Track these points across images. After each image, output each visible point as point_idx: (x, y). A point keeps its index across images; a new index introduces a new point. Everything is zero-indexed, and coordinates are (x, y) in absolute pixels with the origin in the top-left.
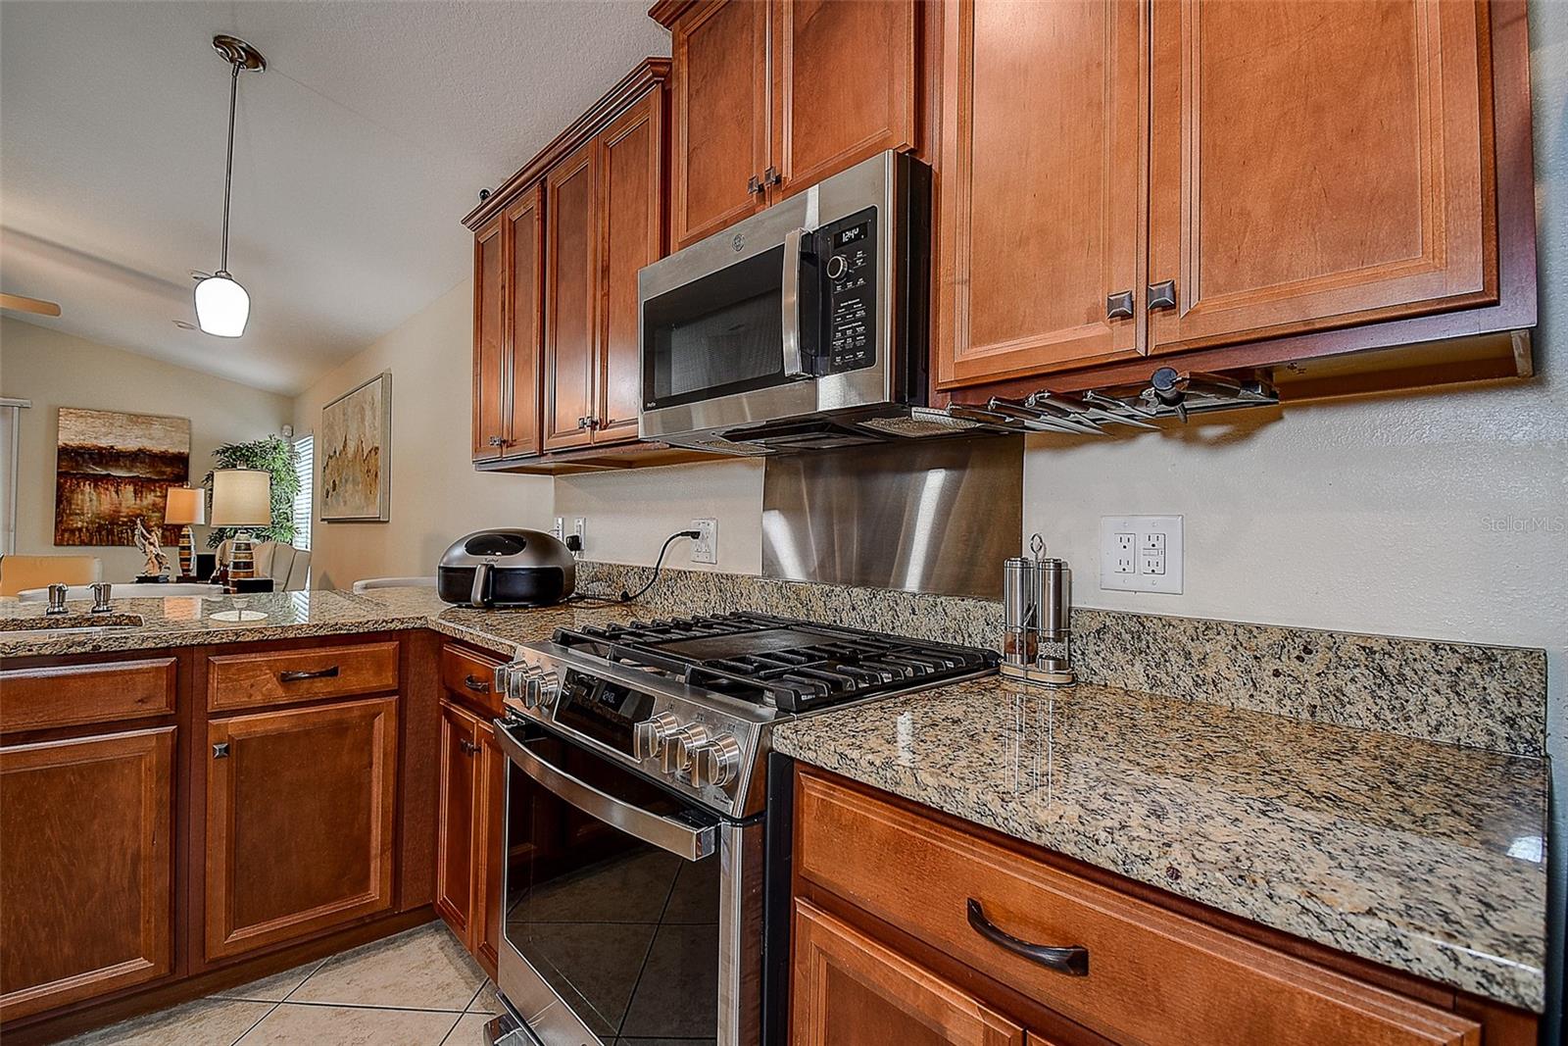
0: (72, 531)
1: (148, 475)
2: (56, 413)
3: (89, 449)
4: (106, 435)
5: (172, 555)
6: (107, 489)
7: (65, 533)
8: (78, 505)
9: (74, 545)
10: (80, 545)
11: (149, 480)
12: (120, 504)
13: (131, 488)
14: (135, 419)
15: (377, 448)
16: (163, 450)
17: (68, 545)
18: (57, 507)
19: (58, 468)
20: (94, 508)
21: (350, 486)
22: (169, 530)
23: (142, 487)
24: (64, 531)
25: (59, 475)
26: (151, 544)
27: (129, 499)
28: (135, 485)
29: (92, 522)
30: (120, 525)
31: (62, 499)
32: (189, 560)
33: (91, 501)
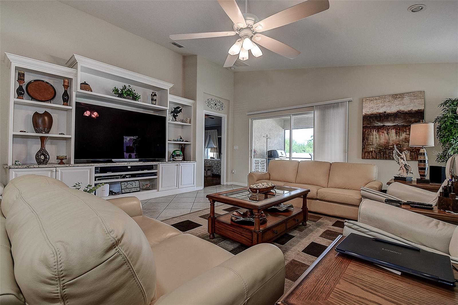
0: (369, 153)
1: (402, 124)
2: (362, 101)
3: (375, 114)
4: (382, 107)
5: (414, 166)
6: (383, 133)
7: (366, 154)
8: (371, 141)
9: (369, 159)
10: (372, 159)
11: (403, 126)
12: (389, 139)
13: (394, 131)
14: (395, 96)
16: (410, 110)
17: (367, 159)
18: (363, 142)
19: (363, 124)
20: (377, 142)
22: (413, 152)
23: (400, 130)
24: (365, 152)
25: (363, 127)
26: (402, 158)
27: (393, 136)
28: (396, 130)
29: (377, 148)
31: (365, 138)
32: (424, 169)
33: (376, 138)
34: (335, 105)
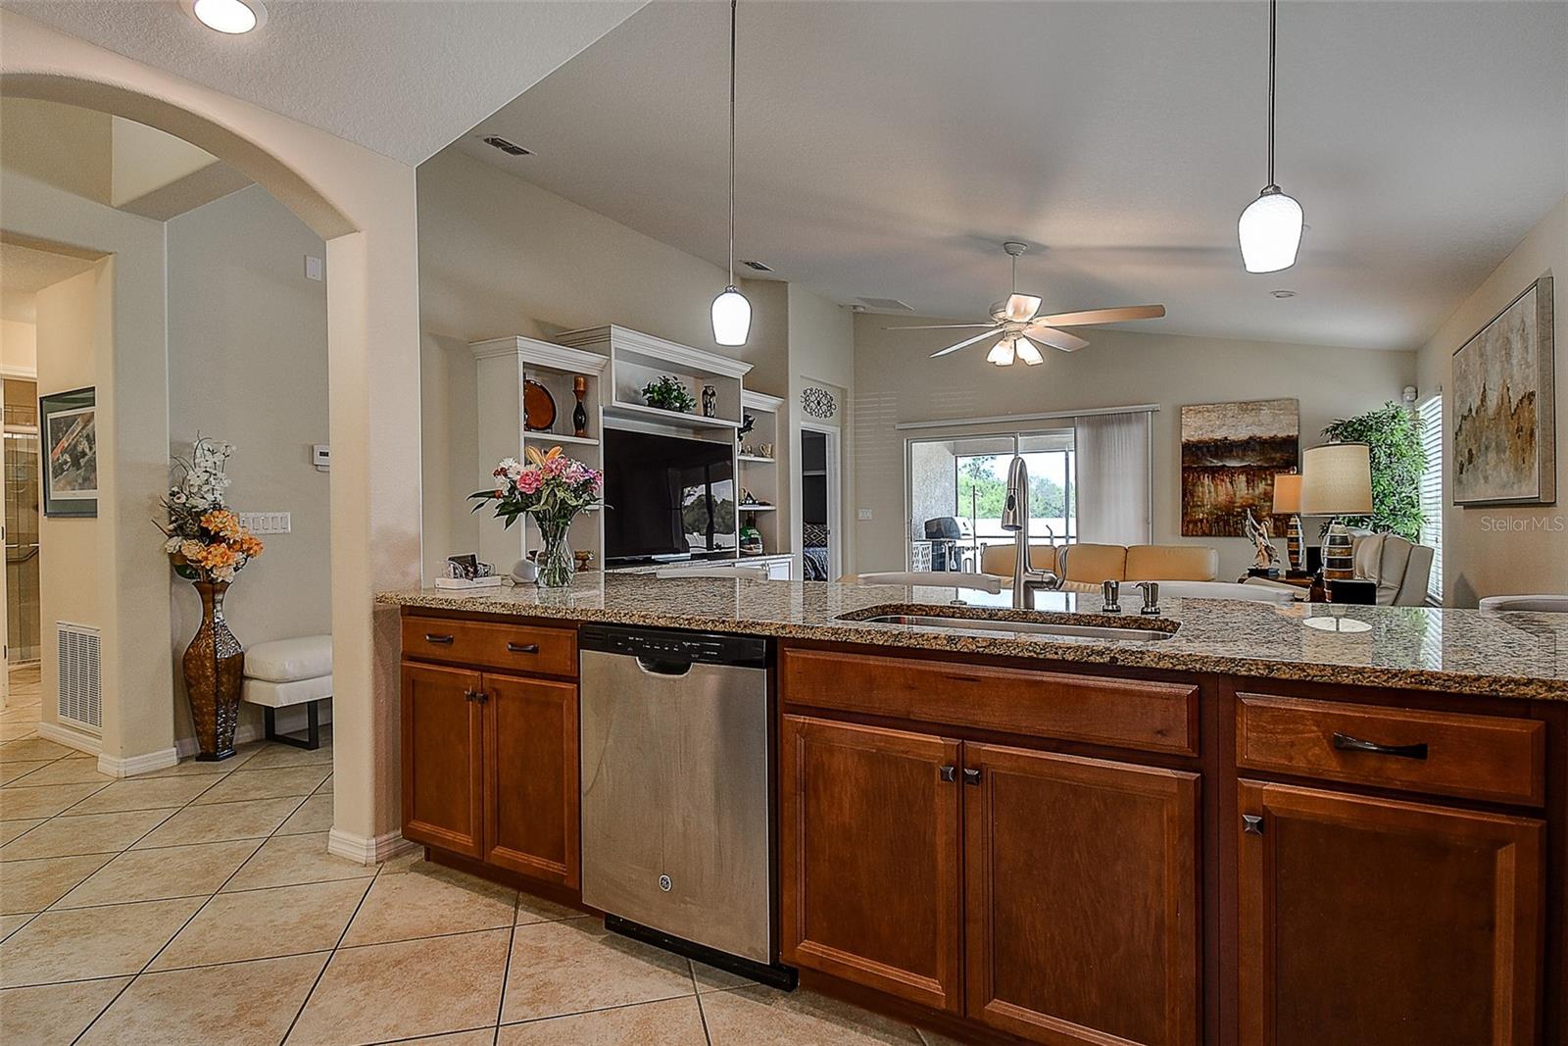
0: (1195, 522)
1: (1259, 463)
2: (1179, 413)
3: (1207, 442)
4: (1220, 427)
5: (1281, 547)
6: (1223, 480)
7: (1191, 526)
8: (1199, 497)
9: (1197, 536)
10: (1202, 536)
11: (1260, 468)
12: (1235, 495)
13: (1243, 478)
14: (1246, 406)
15: (1532, 394)
16: (1272, 435)
17: (1193, 535)
18: (1183, 500)
19: (1183, 463)
20: (1212, 499)
21: (1492, 456)
22: (1281, 520)
23: (1254, 476)
24: (1189, 522)
25: (1184, 469)
26: (1261, 535)
27: (1241, 489)
28: (1247, 475)
29: (1211, 513)
30: (1236, 516)
31: (1188, 492)
32: (1298, 553)
33: (1210, 492)
34: (1125, 419)
